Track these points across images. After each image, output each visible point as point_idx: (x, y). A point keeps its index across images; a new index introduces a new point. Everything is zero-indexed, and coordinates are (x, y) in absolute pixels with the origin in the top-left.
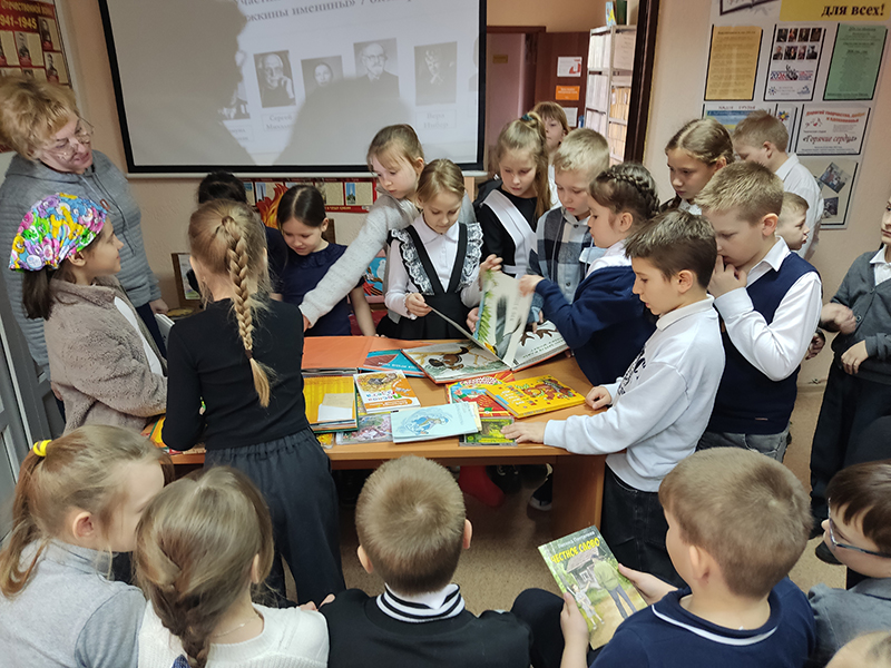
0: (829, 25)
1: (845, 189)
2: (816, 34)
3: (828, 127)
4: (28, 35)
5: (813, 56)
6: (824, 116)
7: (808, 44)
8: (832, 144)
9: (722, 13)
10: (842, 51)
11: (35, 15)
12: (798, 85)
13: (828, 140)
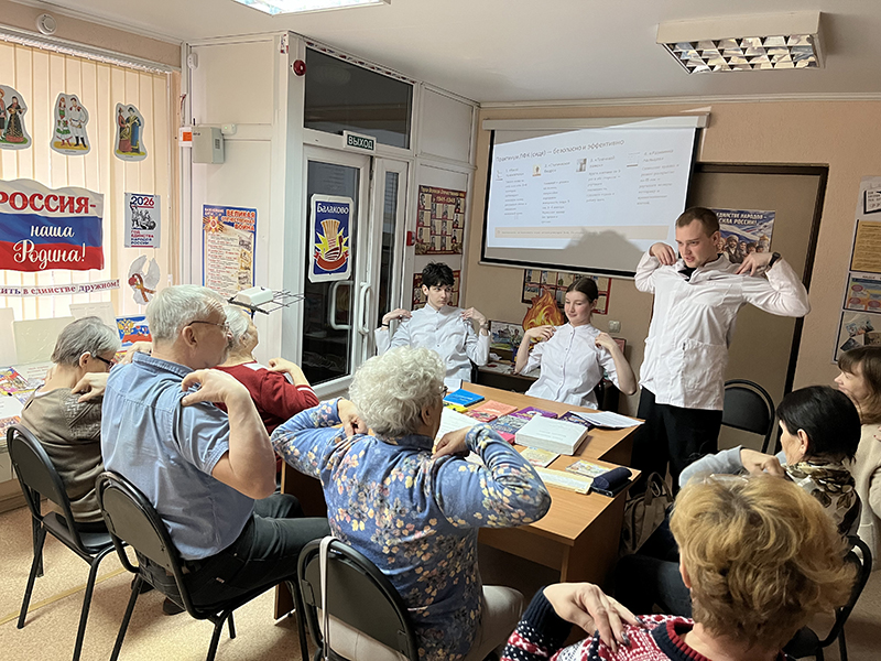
4: (450, 205)
9: (865, 213)
11: (455, 197)
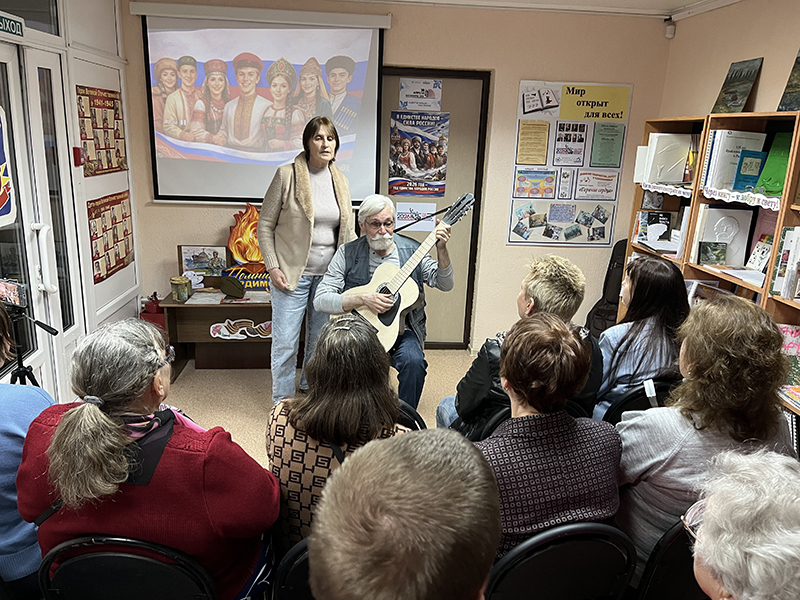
0: (589, 122)
1: (609, 222)
2: (582, 128)
3: (594, 183)
5: (581, 140)
6: (591, 177)
7: (578, 133)
8: (597, 193)
9: (525, 113)
10: (599, 139)
12: (574, 157)
13: (595, 191)
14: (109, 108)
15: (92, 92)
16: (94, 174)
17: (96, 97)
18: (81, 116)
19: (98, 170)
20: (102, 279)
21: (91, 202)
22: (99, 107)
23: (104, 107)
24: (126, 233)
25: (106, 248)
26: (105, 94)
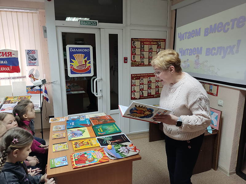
4: (153, 45)
14: (154, 44)
15: (142, 40)
16: (138, 66)
17: (145, 41)
18: (133, 48)
19: (141, 64)
20: (136, 99)
21: (133, 74)
22: (147, 44)
23: (150, 44)
24: (157, 87)
25: (142, 90)
26: (151, 40)
